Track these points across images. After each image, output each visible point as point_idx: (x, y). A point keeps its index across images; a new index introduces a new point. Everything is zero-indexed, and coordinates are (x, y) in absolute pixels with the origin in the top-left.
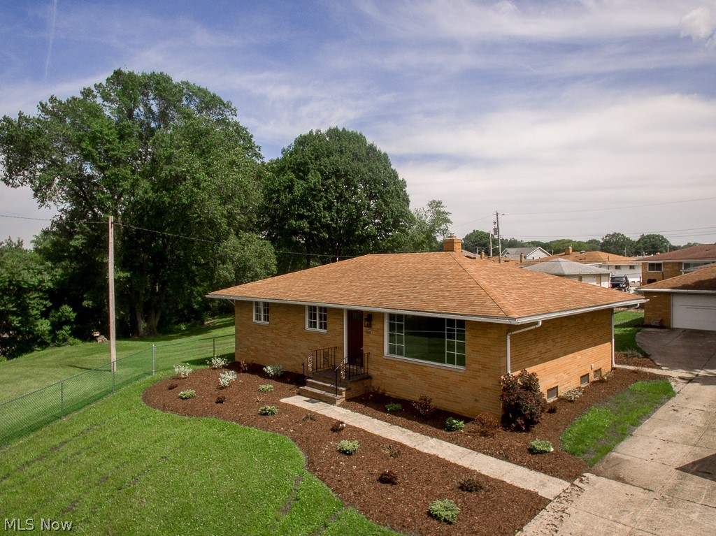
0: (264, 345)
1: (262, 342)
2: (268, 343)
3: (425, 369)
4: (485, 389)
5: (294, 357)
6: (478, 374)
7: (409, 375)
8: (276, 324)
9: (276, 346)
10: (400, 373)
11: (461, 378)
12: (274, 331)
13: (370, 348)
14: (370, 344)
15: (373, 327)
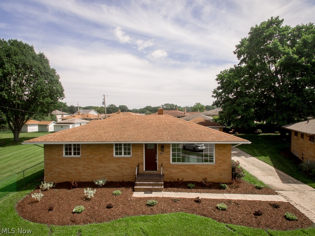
0: (75, 169)
1: (74, 168)
2: (80, 168)
3: (195, 166)
4: (224, 170)
5: (104, 173)
6: (221, 164)
7: (186, 170)
8: (88, 156)
9: (88, 168)
10: (181, 170)
11: (214, 167)
12: (86, 160)
13: (162, 161)
14: (162, 159)
15: (165, 151)
